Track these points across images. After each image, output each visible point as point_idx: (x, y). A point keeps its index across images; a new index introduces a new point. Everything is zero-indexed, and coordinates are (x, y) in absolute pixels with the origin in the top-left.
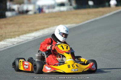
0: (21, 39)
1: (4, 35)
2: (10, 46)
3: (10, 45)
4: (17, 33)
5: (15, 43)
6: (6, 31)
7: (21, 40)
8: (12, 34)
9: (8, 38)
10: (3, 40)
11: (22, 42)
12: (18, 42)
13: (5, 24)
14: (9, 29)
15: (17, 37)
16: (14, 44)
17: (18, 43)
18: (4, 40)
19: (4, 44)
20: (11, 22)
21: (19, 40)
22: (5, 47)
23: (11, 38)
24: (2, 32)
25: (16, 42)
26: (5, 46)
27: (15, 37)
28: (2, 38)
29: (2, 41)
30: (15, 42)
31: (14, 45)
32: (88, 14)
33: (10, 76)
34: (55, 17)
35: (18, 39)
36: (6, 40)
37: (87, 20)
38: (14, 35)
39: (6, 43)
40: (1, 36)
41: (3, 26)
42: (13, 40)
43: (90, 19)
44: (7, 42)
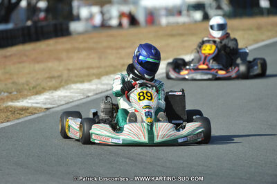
0: (104, 84)
1: (65, 76)
2: (79, 100)
3: (79, 98)
4: (95, 71)
5: (90, 95)
6: (70, 67)
7: (105, 87)
8: (84, 72)
9: (75, 82)
10: (63, 86)
11: (107, 91)
12: (97, 92)
13: (68, 51)
14: (78, 61)
15: (96, 81)
16: (88, 97)
17: (97, 94)
18: (66, 87)
19: (65, 97)
20: (82, 46)
21: (99, 86)
22: (68, 103)
23: (82, 82)
24: (61, 68)
25: (94, 90)
26: (68, 100)
27: (89, 81)
28: (61, 82)
29: (62, 89)
30: (89, 91)
31: (89, 99)
32: (259, 28)
33: (80, 169)
34: (182, 35)
35: (97, 85)
36: (69, 86)
37: (256, 42)
38: (88, 76)
39: (71, 93)
40: (59, 76)
41: (64, 55)
42: (86, 86)
43: (263, 40)
44: (72, 91)
